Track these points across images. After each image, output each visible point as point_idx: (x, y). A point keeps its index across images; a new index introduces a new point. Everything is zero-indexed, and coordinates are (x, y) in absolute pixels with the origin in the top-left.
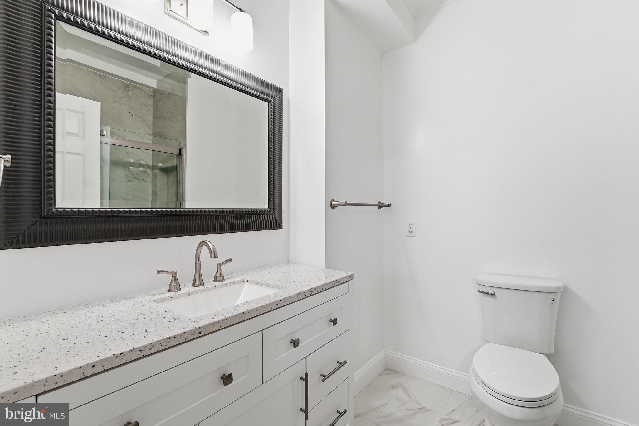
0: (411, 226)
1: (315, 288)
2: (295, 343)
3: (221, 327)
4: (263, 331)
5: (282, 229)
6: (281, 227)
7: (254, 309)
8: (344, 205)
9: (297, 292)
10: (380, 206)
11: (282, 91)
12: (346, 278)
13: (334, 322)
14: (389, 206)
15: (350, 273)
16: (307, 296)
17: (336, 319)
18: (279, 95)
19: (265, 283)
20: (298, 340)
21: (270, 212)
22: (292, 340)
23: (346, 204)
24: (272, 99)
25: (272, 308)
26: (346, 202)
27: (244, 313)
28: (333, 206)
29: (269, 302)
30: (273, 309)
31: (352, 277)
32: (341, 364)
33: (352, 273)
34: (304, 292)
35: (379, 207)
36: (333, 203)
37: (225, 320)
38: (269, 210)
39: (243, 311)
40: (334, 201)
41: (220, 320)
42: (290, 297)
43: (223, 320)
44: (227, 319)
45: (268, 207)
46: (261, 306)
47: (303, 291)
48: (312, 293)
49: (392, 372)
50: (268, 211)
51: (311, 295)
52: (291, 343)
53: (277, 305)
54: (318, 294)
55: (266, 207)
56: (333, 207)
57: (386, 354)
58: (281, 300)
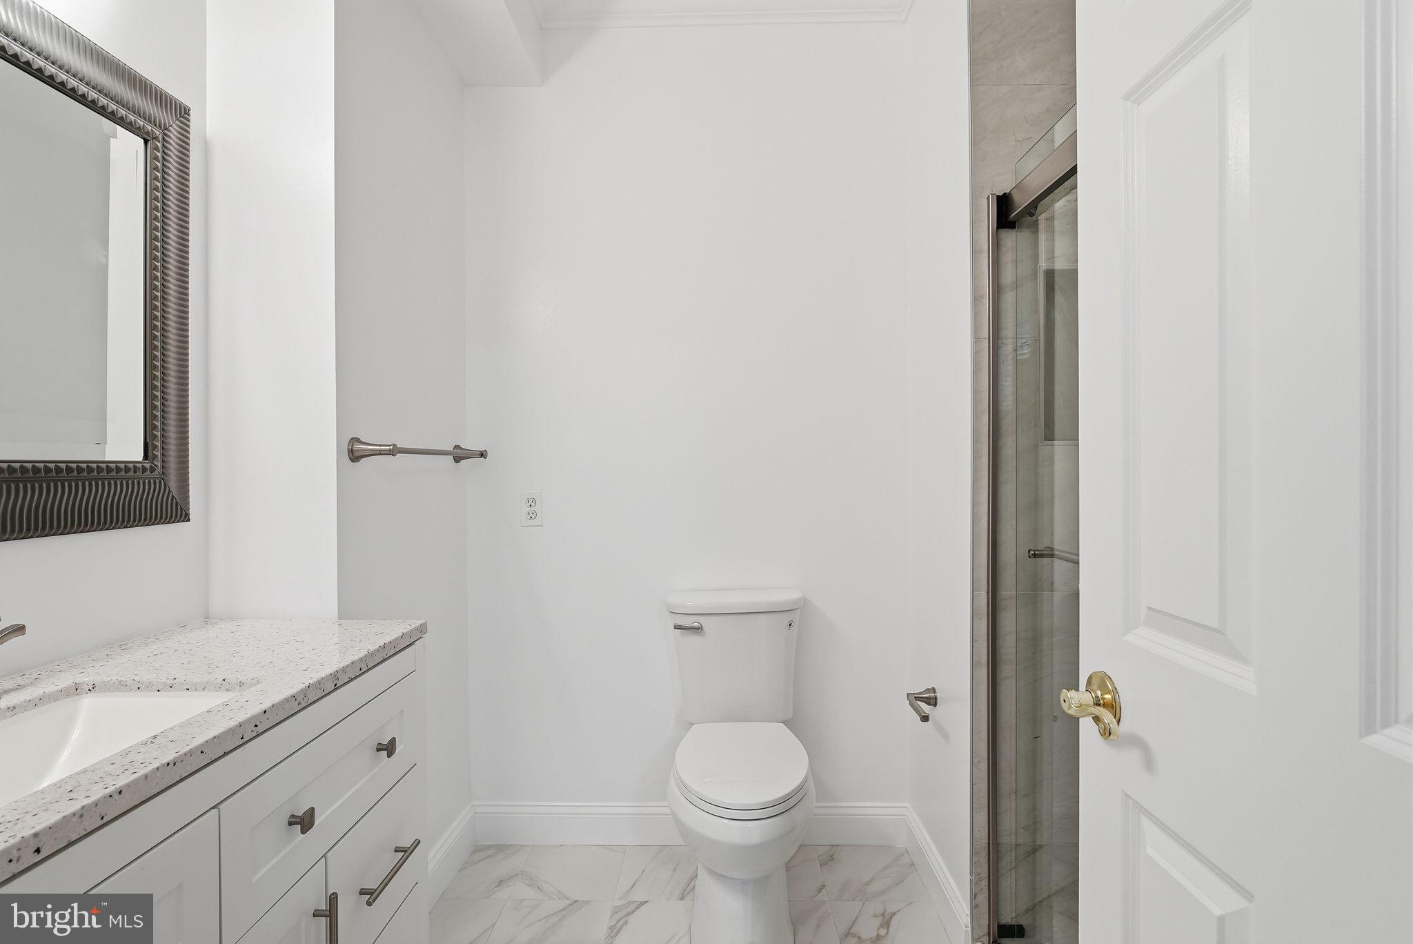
0: (531, 502)
1: (344, 670)
2: (304, 822)
3: (102, 819)
4: (221, 806)
5: (189, 520)
6: (185, 517)
7: (197, 748)
8: (389, 452)
9: (303, 686)
10: (459, 455)
11: (189, 115)
12: (410, 634)
13: (389, 748)
14: (482, 455)
15: (418, 623)
16: (326, 692)
17: (393, 742)
18: (181, 124)
19: (170, 682)
20: (312, 810)
21: (152, 470)
22: (293, 816)
23: (394, 451)
24: (158, 133)
25: (242, 738)
26: (394, 445)
27: (168, 764)
28: (357, 454)
29: (233, 723)
30: (245, 740)
31: (422, 630)
32: (405, 852)
33: (422, 622)
34: (319, 682)
35: (457, 460)
36: (358, 446)
37: (116, 797)
38: (147, 465)
39: (165, 761)
40: (358, 440)
41: (99, 800)
42: (287, 700)
43: (111, 796)
44: (120, 792)
45: (146, 457)
46: (215, 737)
47: (315, 679)
48: (336, 682)
49: (490, 852)
50: (144, 469)
51: (336, 688)
52: (290, 824)
53: (256, 726)
54: (351, 683)
55: (138, 455)
56: (355, 457)
57: (475, 813)
58: (265, 712)
